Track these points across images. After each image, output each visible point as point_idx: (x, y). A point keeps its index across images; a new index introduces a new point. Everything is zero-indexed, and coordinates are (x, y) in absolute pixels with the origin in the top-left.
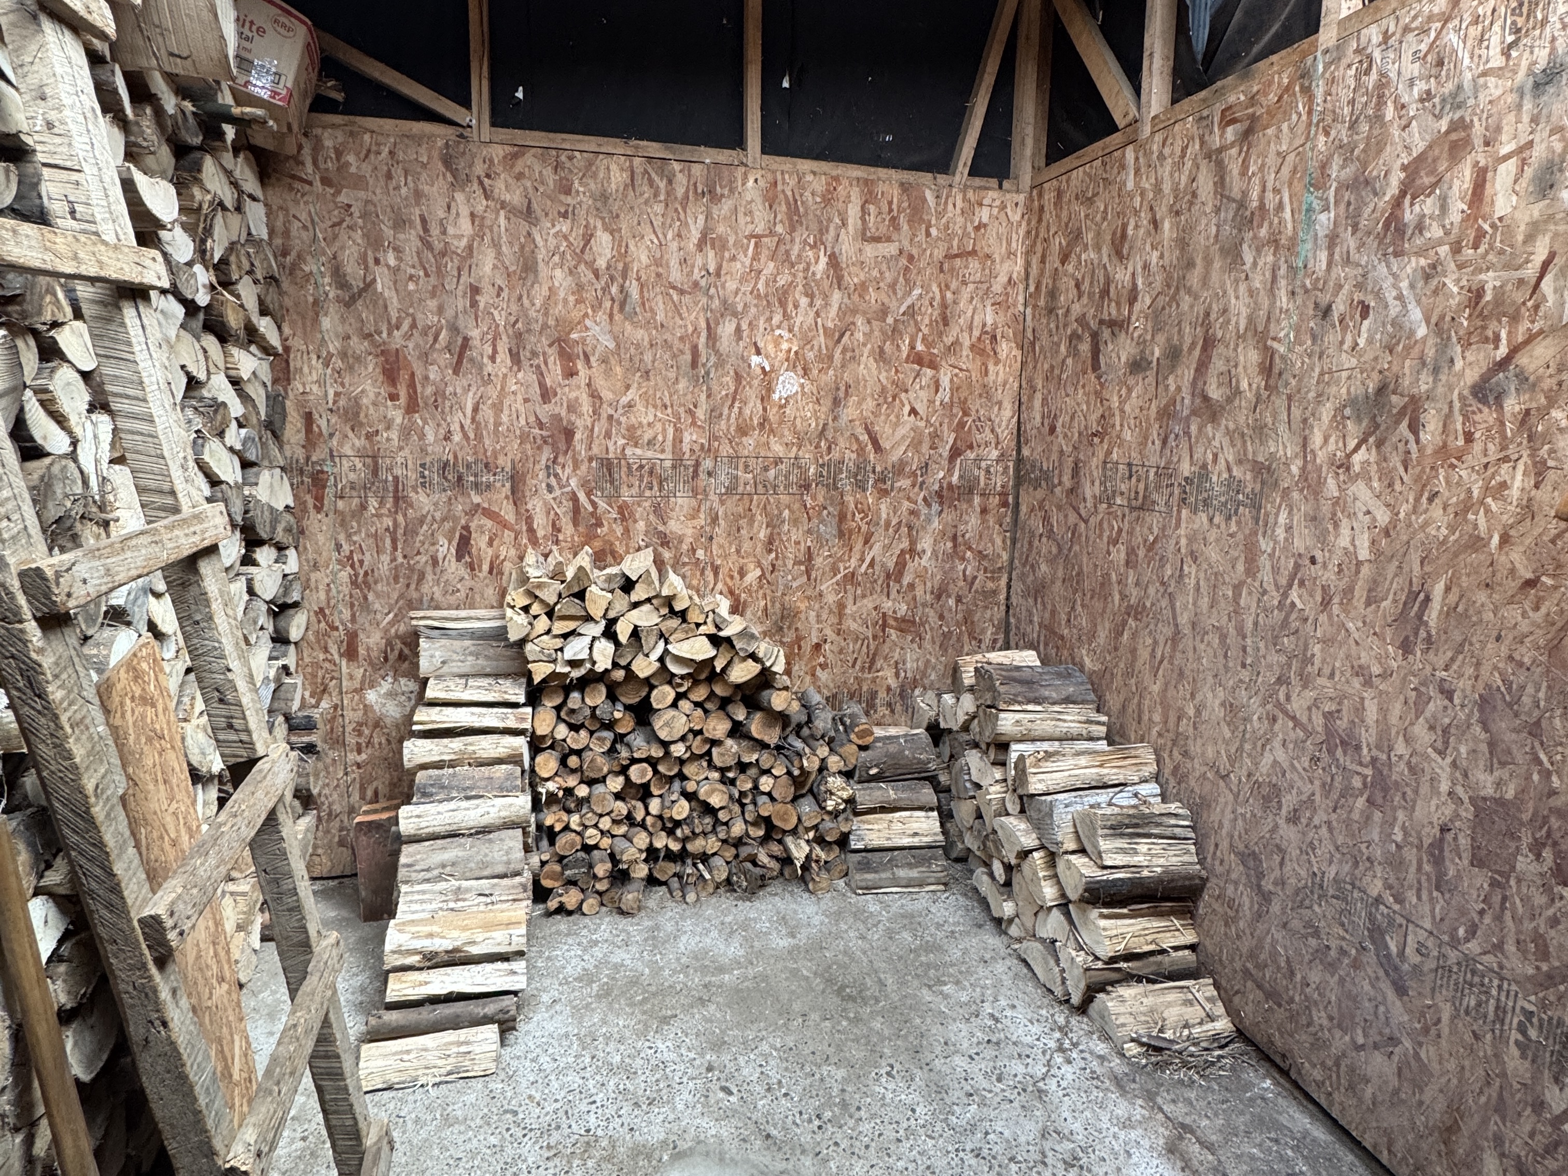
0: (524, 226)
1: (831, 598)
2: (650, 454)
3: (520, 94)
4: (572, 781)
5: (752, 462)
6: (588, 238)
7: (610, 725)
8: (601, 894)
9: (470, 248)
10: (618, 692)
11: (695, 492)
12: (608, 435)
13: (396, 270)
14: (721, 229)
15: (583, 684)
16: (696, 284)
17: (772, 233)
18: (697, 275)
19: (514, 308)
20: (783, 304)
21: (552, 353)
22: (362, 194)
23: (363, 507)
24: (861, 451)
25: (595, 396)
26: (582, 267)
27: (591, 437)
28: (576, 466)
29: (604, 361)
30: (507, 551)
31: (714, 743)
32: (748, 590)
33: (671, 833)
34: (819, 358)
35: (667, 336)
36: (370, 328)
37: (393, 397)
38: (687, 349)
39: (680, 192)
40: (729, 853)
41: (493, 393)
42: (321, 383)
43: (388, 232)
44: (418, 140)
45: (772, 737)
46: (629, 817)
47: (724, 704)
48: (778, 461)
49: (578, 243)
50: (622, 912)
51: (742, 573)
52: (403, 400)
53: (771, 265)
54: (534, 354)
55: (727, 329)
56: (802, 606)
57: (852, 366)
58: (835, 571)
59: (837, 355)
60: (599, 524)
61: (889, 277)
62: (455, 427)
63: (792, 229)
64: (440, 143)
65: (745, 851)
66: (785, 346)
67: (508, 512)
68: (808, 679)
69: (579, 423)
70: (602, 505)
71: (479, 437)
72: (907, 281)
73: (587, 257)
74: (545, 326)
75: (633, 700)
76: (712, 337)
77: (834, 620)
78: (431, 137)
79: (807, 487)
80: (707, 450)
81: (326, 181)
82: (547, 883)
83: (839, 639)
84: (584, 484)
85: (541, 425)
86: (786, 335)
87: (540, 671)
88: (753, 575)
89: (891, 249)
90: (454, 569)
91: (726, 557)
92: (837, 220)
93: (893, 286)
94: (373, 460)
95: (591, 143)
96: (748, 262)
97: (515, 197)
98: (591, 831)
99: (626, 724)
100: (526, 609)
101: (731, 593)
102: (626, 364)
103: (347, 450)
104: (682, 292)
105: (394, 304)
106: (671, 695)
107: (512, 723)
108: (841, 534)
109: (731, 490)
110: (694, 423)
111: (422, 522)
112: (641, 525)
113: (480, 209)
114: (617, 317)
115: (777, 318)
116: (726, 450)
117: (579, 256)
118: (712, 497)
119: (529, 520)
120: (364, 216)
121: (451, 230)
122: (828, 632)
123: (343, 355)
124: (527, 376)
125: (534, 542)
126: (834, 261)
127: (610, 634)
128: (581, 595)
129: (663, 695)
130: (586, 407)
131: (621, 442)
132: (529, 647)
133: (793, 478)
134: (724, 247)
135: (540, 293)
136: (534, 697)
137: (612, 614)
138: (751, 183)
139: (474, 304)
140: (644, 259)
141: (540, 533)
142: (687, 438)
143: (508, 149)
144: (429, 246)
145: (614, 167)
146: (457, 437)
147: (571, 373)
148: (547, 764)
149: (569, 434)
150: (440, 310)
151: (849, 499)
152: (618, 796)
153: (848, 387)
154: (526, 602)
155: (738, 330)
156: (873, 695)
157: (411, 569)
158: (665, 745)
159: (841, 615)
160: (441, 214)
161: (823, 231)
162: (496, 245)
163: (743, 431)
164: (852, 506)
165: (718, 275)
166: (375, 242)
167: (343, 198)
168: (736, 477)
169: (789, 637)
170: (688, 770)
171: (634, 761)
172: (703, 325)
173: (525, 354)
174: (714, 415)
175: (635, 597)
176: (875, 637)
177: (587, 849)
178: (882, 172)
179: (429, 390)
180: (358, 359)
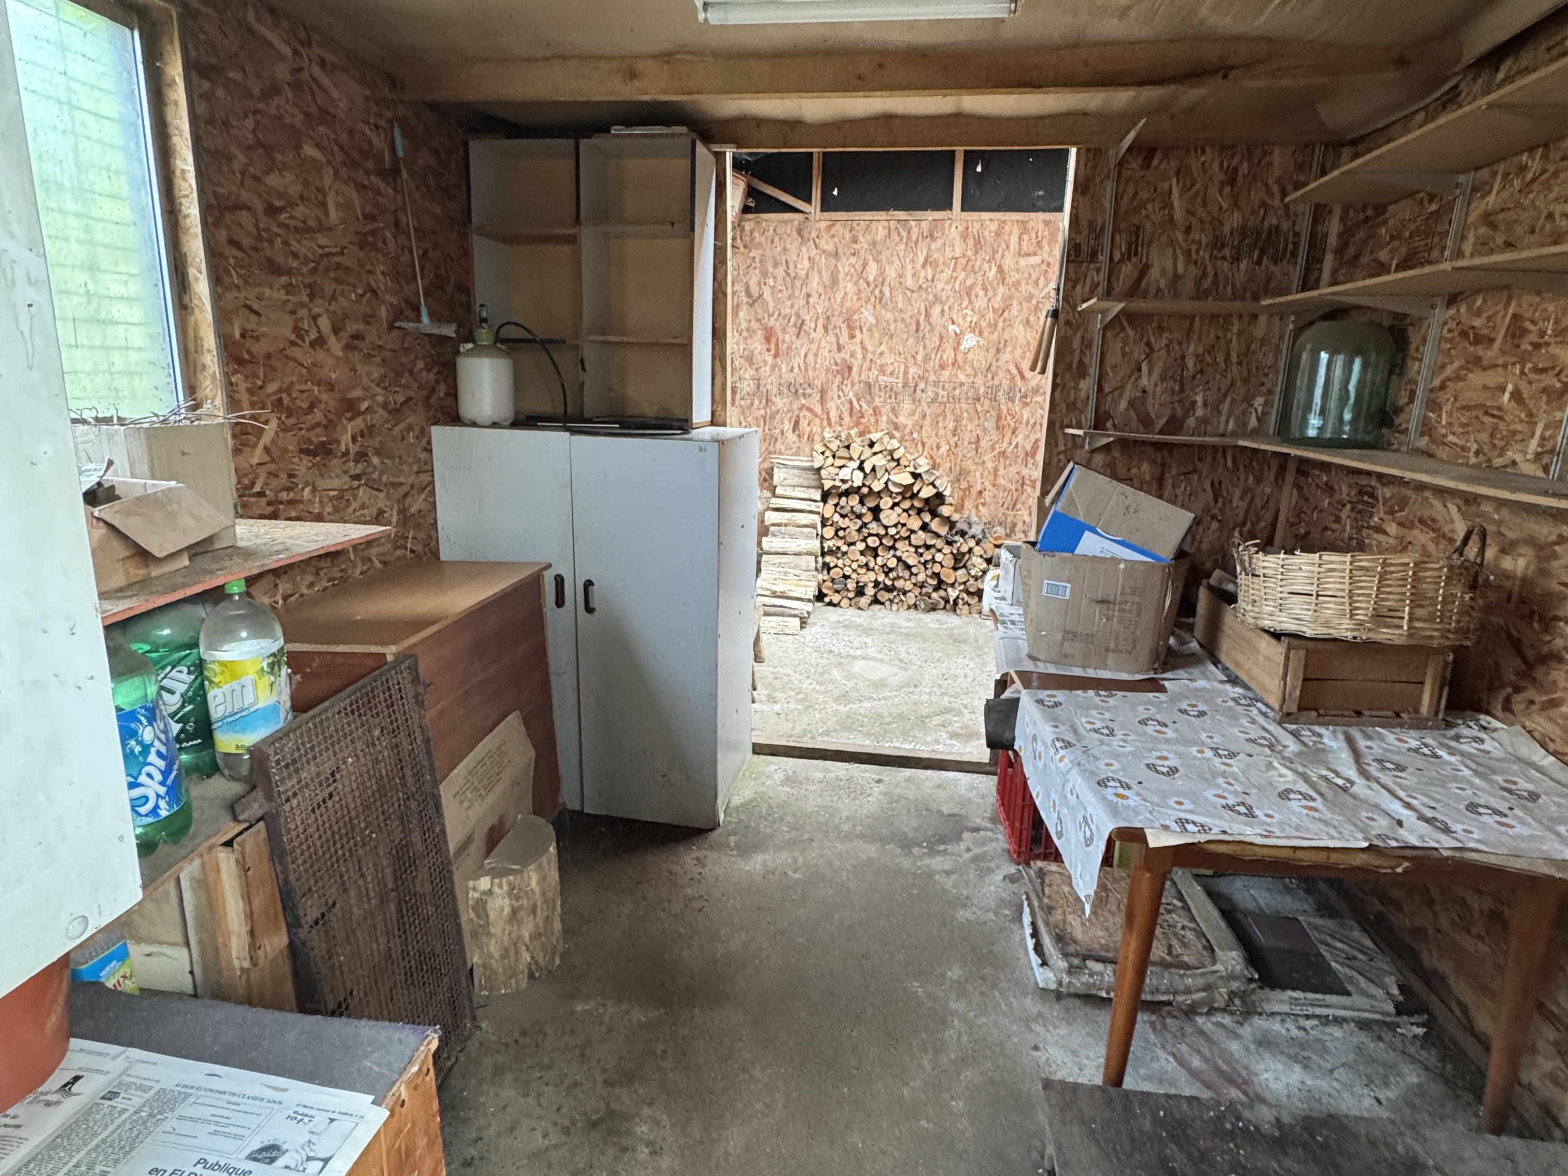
0: (834, 261)
1: (990, 465)
2: (891, 380)
3: (835, 193)
4: (840, 543)
5: (947, 385)
6: (865, 265)
7: (859, 516)
8: (850, 599)
9: (807, 274)
10: (865, 501)
11: (914, 401)
12: (870, 369)
13: (773, 288)
14: (935, 256)
15: (847, 493)
16: (920, 287)
17: (964, 256)
18: (921, 281)
19: (827, 304)
20: (969, 295)
21: (844, 326)
22: (760, 252)
23: (752, 404)
24: (1013, 379)
25: (864, 348)
26: (861, 281)
27: (860, 372)
28: (853, 385)
29: (870, 330)
30: (816, 429)
31: (912, 532)
32: (941, 457)
33: (887, 574)
34: (989, 325)
35: (903, 316)
36: (760, 316)
37: (769, 350)
38: (914, 321)
39: (914, 237)
40: (917, 591)
41: (814, 347)
42: (737, 343)
43: (771, 269)
44: (785, 222)
45: (943, 531)
46: (867, 565)
47: (919, 511)
48: (962, 384)
49: (860, 269)
50: (859, 608)
51: (938, 447)
52: (772, 352)
53: (963, 274)
54: (835, 327)
55: (936, 311)
56: (973, 468)
57: (1008, 330)
58: (993, 448)
59: (1000, 325)
60: (863, 416)
61: (1034, 276)
62: (796, 365)
63: (976, 253)
64: (796, 223)
65: (924, 590)
66: (969, 319)
67: (818, 409)
68: (974, 511)
69: (855, 363)
70: (865, 406)
71: (806, 370)
72: (1046, 279)
73: (864, 275)
74: (841, 312)
75: (872, 504)
76: (928, 315)
77: (991, 477)
78: (792, 221)
79: (978, 400)
80: (921, 378)
81: (745, 247)
82: (825, 591)
83: (994, 489)
84: (856, 395)
85: (836, 364)
86: (970, 313)
87: (827, 485)
88: (944, 449)
89: (1036, 260)
90: (791, 437)
91: (929, 437)
92: (1004, 246)
93: (1036, 283)
94: (758, 380)
95: (869, 215)
96: (950, 272)
97: (829, 247)
98: (847, 568)
99: (868, 518)
100: (823, 453)
101: (932, 458)
102: (881, 331)
103: (747, 376)
104: (913, 291)
105: (771, 304)
106: (890, 503)
107: (813, 508)
108: (998, 428)
109: (934, 400)
110: (915, 363)
111: (778, 412)
112: (884, 418)
113: (813, 255)
114: (878, 306)
115: (965, 303)
116: (932, 377)
117: (860, 276)
118: (923, 403)
119: (828, 414)
120: (761, 262)
121: (799, 266)
122: (989, 486)
123: (748, 330)
124: (831, 338)
125: (830, 425)
126: (1000, 269)
127: (861, 468)
128: (848, 447)
129: (886, 502)
130: (859, 355)
131: (876, 373)
132: (823, 472)
133: (970, 394)
134: (937, 266)
135: (839, 296)
136: (825, 497)
137: (862, 458)
138: (953, 229)
139: (808, 302)
140: (893, 274)
141: (833, 420)
142: (911, 371)
143: (829, 223)
144: (788, 275)
145: (880, 228)
146: (796, 370)
147: (852, 337)
148: (829, 532)
149: (850, 369)
150: (792, 306)
151: (1004, 408)
152: (862, 553)
153: (1006, 341)
154: (823, 449)
155: (943, 311)
156: (1014, 525)
157: (772, 436)
158: (886, 528)
159: (996, 475)
160: (795, 258)
161: (994, 252)
162: (820, 272)
163: (943, 367)
164: (1005, 412)
165: (933, 281)
166: (765, 274)
167: (752, 254)
168: (937, 394)
169: (964, 485)
170: (898, 545)
171: (870, 535)
172: (923, 309)
173: (830, 327)
174: (927, 358)
175: (875, 450)
176: (1017, 490)
177: (846, 577)
178: (1033, 215)
179: (785, 347)
180: (754, 332)
